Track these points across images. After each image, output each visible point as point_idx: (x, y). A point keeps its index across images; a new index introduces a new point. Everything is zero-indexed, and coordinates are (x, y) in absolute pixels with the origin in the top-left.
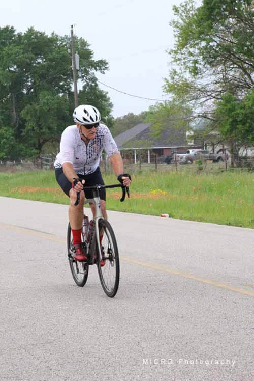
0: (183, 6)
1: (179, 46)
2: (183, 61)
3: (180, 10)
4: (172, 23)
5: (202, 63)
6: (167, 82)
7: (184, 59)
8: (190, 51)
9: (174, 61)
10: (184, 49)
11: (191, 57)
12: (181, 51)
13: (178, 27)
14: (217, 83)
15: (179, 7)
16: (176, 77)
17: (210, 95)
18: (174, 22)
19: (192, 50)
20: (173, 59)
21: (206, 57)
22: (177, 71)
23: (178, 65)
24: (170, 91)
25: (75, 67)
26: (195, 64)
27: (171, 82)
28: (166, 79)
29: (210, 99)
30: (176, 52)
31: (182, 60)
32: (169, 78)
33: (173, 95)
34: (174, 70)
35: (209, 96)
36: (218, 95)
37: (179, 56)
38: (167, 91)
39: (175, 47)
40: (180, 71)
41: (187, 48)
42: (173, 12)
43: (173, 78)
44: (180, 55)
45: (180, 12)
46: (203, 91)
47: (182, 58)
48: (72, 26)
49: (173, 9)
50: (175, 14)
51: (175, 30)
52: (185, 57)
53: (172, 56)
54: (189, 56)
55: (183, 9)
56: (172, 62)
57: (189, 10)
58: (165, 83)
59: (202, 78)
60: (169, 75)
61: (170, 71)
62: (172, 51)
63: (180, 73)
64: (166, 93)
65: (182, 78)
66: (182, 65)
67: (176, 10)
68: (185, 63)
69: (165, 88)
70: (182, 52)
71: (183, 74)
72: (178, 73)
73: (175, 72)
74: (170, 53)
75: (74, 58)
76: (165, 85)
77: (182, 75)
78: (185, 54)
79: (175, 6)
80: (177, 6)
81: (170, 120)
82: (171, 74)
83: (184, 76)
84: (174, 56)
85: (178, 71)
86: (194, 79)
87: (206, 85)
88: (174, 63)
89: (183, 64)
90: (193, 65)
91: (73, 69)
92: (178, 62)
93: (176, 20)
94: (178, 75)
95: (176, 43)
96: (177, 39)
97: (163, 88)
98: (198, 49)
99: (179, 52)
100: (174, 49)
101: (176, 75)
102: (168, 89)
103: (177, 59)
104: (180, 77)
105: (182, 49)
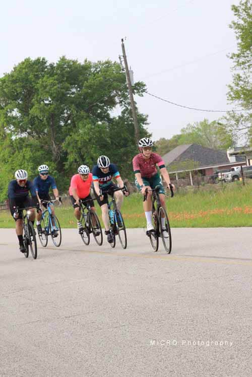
0: (243, 5)
1: (243, 49)
3: (240, 9)
4: (233, 25)
6: (232, 89)
7: (248, 61)
9: (238, 65)
10: (248, 52)
12: (244, 54)
13: (239, 28)
15: (239, 7)
16: (241, 83)
18: (234, 24)
20: (236, 64)
22: (241, 75)
23: (242, 69)
24: (238, 97)
25: (130, 84)
27: (235, 88)
28: (230, 86)
30: (238, 56)
31: (246, 63)
32: (233, 85)
33: (240, 102)
34: (238, 75)
37: (242, 60)
38: (232, 99)
39: (239, 50)
40: (245, 76)
42: (233, 12)
43: (237, 85)
44: (243, 58)
45: (241, 11)
47: (247, 62)
48: (122, 40)
49: (232, 9)
50: (235, 15)
51: (237, 31)
52: (248, 59)
53: (234, 60)
55: (244, 7)
56: (235, 66)
57: (250, 8)
58: (230, 90)
60: (233, 81)
61: (233, 77)
62: (234, 55)
63: (244, 78)
64: (231, 101)
66: (246, 69)
67: (235, 9)
68: (249, 66)
69: (230, 95)
70: (245, 55)
71: (248, 78)
72: (242, 79)
73: (240, 77)
74: (232, 58)
75: (128, 75)
76: (230, 92)
77: (246, 80)
78: (248, 56)
79: (234, 6)
80: (236, 5)
81: (240, 130)
82: (234, 79)
83: (249, 81)
84: (237, 60)
85: (243, 76)
88: (238, 68)
89: (247, 67)
91: (128, 86)
92: (242, 66)
93: (236, 22)
95: (239, 46)
96: (240, 41)
97: (228, 96)
99: (242, 55)
100: (237, 52)
101: (241, 80)
102: (233, 96)
103: (240, 63)
104: (245, 82)
105: (246, 51)
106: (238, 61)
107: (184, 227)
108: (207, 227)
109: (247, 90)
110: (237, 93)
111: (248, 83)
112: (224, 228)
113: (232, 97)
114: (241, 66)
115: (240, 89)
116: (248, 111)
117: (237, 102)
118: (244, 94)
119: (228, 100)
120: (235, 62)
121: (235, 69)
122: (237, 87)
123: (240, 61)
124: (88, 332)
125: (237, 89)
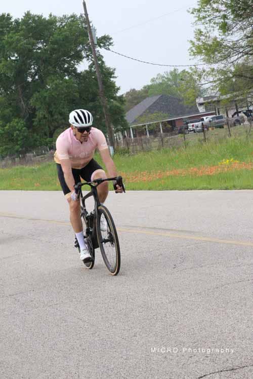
1: (203, 3)
2: (208, 19)
5: (232, 17)
6: (193, 44)
7: (209, 16)
8: (213, 8)
9: (198, 20)
10: (208, 6)
11: (217, 14)
12: (204, 8)
14: (248, 37)
16: (203, 38)
17: (242, 52)
19: (215, 6)
20: (197, 19)
21: (234, 10)
22: (202, 30)
23: (203, 24)
24: (200, 53)
25: (93, 42)
26: (224, 20)
27: (197, 43)
28: (191, 42)
29: (243, 56)
30: (199, 11)
31: (206, 18)
32: (194, 40)
33: (203, 57)
34: (199, 30)
35: (240, 53)
36: (250, 51)
37: (202, 14)
38: (194, 54)
39: (199, 5)
40: (206, 31)
41: (210, 4)
43: (199, 39)
44: (204, 13)
46: (235, 47)
47: (207, 16)
52: (209, 14)
53: (196, 15)
54: (214, 13)
56: (196, 21)
58: (192, 46)
59: (232, 34)
60: (194, 36)
61: (195, 32)
62: (195, 10)
63: (205, 33)
64: (193, 57)
65: (209, 38)
66: (207, 24)
68: (210, 21)
69: (192, 51)
70: (206, 9)
71: (209, 33)
72: (204, 33)
73: (201, 32)
74: (193, 13)
75: (91, 33)
76: (191, 48)
77: (208, 35)
78: (208, 11)
81: (202, 85)
82: (196, 35)
83: (211, 35)
85: (204, 31)
86: (224, 36)
87: (237, 41)
88: (199, 22)
89: (208, 22)
90: (222, 20)
91: (90, 44)
92: (203, 21)
94: (203, 35)
95: (199, 3)
97: (190, 51)
98: (222, 4)
99: (203, 10)
100: (197, 7)
101: (202, 35)
102: (195, 51)
103: (201, 18)
104: (206, 37)
105: (206, 6)
106: (199, 16)
107: (141, 190)
108: (163, 189)
109: (208, 45)
110: (198, 47)
111: (209, 37)
112: (176, 191)
113: (194, 53)
114: (201, 20)
115: (201, 43)
116: (210, 66)
117: (199, 57)
118: (205, 49)
119: (190, 55)
120: (196, 17)
121: (196, 25)
122: (198, 42)
123: (200, 17)
124: (25, 311)
125: (198, 44)
